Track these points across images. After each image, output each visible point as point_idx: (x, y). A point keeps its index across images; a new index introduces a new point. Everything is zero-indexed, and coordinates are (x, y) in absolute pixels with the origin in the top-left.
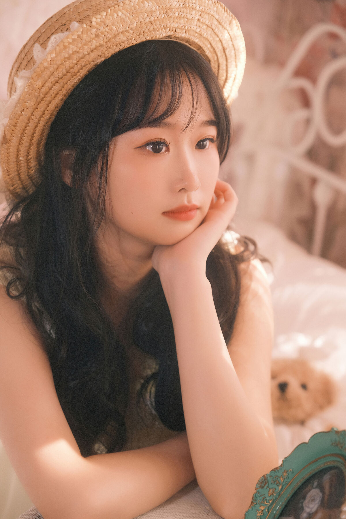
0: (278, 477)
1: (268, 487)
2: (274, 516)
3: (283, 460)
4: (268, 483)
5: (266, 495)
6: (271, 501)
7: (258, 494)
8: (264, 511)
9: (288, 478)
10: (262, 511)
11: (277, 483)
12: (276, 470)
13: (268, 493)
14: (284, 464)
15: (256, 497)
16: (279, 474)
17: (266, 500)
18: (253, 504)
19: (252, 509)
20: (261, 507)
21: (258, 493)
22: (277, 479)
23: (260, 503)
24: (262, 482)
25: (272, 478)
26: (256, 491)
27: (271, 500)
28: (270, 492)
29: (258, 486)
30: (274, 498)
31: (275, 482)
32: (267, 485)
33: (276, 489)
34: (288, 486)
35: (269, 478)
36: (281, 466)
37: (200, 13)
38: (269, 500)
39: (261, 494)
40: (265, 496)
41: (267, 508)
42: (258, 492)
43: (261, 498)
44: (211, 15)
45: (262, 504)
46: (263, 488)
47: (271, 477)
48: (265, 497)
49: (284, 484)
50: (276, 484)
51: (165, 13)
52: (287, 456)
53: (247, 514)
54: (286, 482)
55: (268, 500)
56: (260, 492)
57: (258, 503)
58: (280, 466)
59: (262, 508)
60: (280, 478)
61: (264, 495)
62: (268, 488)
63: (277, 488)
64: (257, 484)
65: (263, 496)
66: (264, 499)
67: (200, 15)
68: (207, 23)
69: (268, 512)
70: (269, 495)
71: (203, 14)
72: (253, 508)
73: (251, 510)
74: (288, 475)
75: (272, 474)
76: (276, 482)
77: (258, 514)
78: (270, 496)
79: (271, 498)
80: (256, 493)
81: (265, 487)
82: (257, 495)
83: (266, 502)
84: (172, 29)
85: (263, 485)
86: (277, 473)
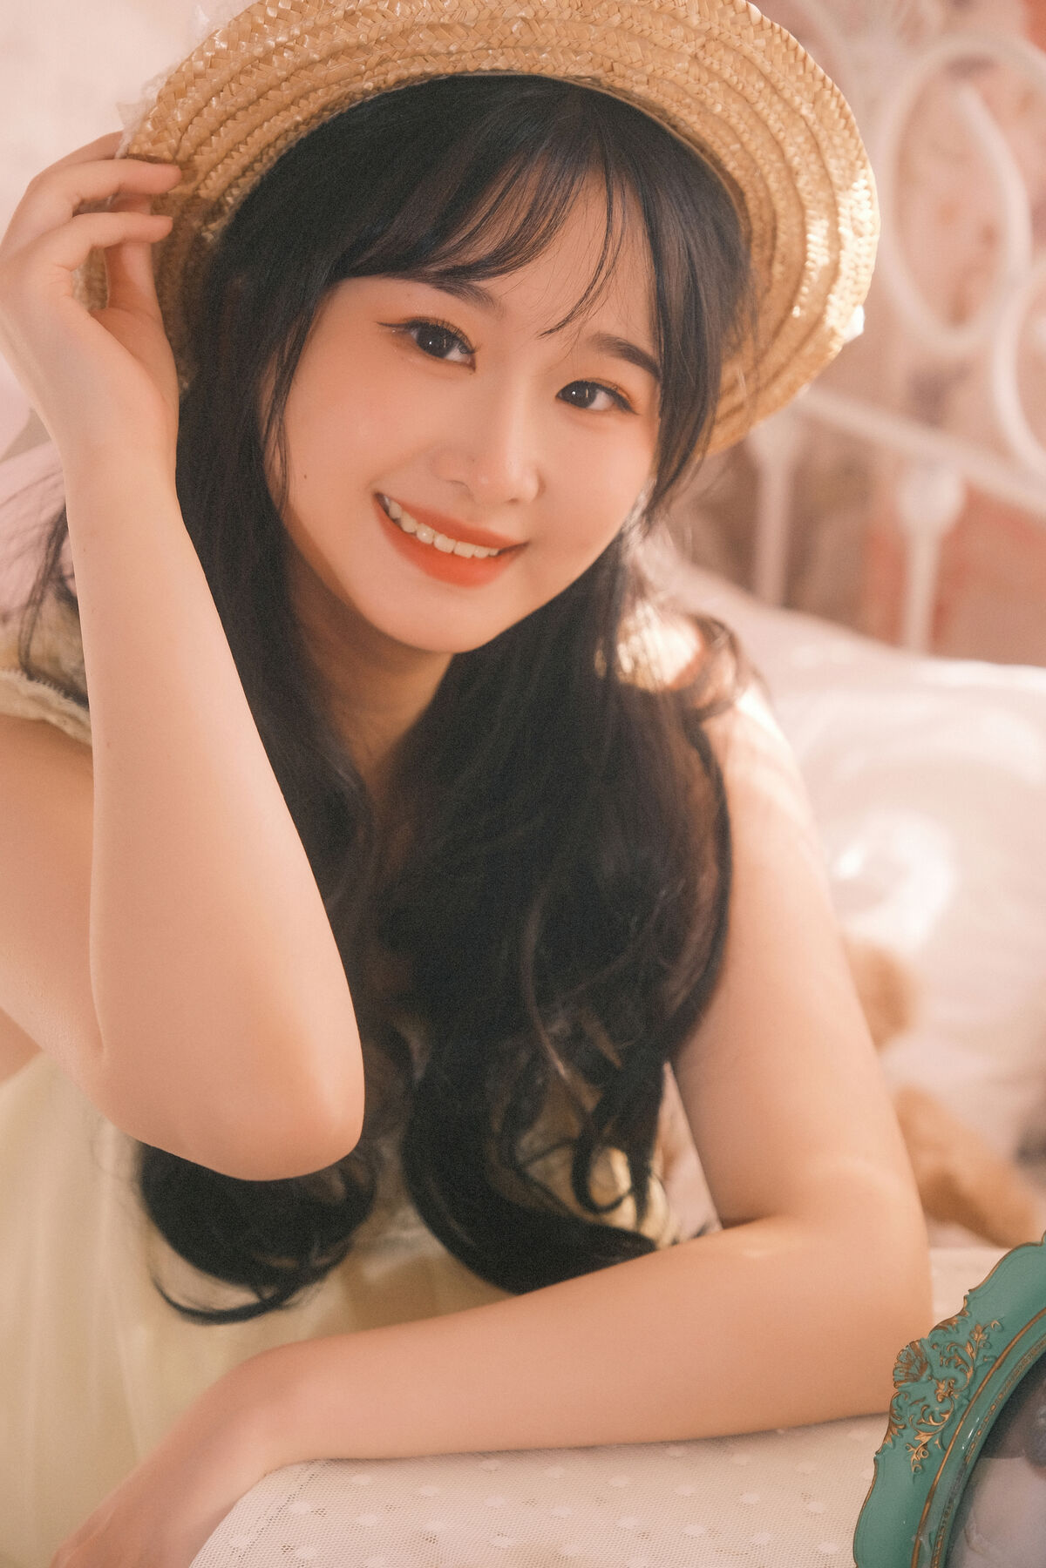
0: (957, 1344)
1: (932, 1376)
2: (965, 1457)
3: (965, 1298)
4: (931, 1366)
5: (931, 1400)
6: (947, 1416)
7: (906, 1397)
8: (929, 1446)
9: (988, 1345)
10: (925, 1446)
11: (962, 1365)
12: (949, 1327)
13: (935, 1392)
14: (971, 1306)
15: (901, 1408)
16: (962, 1338)
17: (932, 1413)
18: (895, 1430)
19: (894, 1441)
20: (919, 1434)
21: (903, 1395)
22: (956, 1350)
23: (915, 1424)
24: (910, 1363)
25: (939, 1349)
26: (897, 1390)
27: (947, 1412)
28: (940, 1391)
29: (901, 1376)
30: (956, 1407)
31: (949, 1360)
32: (928, 1372)
33: (956, 1380)
34: (993, 1370)
35: (928, 1349)
36: (962, 1314)
37: (701, 40)
38: (941, 1413)
39: (913, 1399)
40: (926, 1402)
41: (938, 1435)
42: (904, 1392)
43: (915, 1409)
44: (744, 57)
45: (921, 1427)
46: (916, 1379)
47: (935, 1347)
48: (928, 1406)
49: (978, 1363)
50: (956, 1367)
51: (576, 7)
52: (978, 1284)
53: (879, 1457)
54: (985, 1356)
55: (937, 1415)
56: (909, 1393)
57: (908, 1425)
58: (959, 1314)
59: (925, 1439)
60: (964, 1347)
61: (924, 1398)
62: (934, 1381)
63: (960, 1377)
64: (896, 1368)
65: (921, 1404)
66: (926, 1412)
67: (704, 46)
68: (726, 76)
69: (945, 1449)
70: (940, 1400)
71: (712, 46)
72: (897, 1440)
73: (891, 1445)
74: (988, 1338)
75: (936, 1340)
76: (953, 1358)
77: (914, 1457)
78: (943, 1400)
79: (947, 1405)
80: (897, 1396)
81: (924, 1378)
82: (901, 1402)
83: (933, 1419)
84: (598, 59)
85: (914, 1370)
86: (950, 1333)
